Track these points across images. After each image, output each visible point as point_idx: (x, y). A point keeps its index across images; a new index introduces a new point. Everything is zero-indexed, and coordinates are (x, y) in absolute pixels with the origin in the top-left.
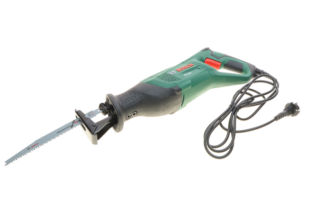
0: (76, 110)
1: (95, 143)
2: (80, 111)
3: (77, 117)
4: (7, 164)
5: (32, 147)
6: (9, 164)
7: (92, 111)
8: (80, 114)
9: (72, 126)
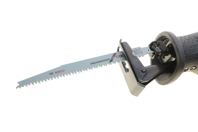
0: (121, 40)
1: (135, 92)
2: (126, 43)
3: (118, 50)
4: (19, 87)
5: (56, 73)
6: (22, 87)
7: (139, 48)
8: (126, 47)
9: (111, 61)
